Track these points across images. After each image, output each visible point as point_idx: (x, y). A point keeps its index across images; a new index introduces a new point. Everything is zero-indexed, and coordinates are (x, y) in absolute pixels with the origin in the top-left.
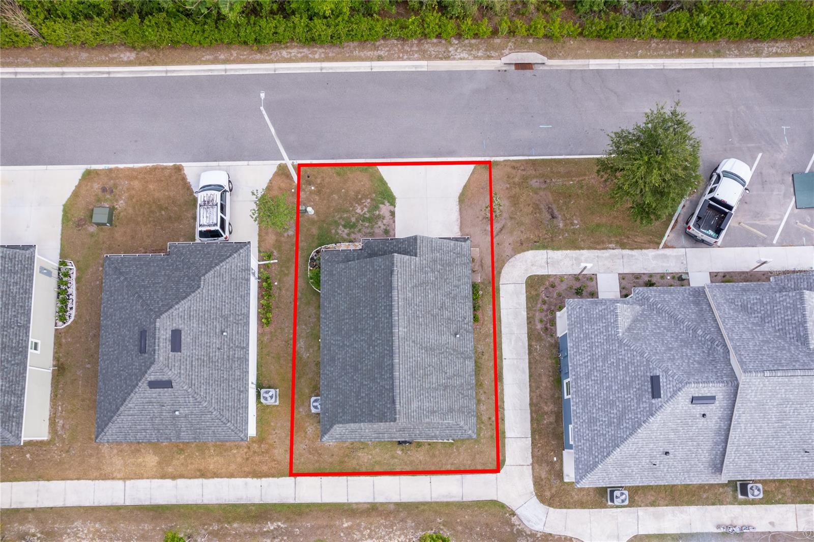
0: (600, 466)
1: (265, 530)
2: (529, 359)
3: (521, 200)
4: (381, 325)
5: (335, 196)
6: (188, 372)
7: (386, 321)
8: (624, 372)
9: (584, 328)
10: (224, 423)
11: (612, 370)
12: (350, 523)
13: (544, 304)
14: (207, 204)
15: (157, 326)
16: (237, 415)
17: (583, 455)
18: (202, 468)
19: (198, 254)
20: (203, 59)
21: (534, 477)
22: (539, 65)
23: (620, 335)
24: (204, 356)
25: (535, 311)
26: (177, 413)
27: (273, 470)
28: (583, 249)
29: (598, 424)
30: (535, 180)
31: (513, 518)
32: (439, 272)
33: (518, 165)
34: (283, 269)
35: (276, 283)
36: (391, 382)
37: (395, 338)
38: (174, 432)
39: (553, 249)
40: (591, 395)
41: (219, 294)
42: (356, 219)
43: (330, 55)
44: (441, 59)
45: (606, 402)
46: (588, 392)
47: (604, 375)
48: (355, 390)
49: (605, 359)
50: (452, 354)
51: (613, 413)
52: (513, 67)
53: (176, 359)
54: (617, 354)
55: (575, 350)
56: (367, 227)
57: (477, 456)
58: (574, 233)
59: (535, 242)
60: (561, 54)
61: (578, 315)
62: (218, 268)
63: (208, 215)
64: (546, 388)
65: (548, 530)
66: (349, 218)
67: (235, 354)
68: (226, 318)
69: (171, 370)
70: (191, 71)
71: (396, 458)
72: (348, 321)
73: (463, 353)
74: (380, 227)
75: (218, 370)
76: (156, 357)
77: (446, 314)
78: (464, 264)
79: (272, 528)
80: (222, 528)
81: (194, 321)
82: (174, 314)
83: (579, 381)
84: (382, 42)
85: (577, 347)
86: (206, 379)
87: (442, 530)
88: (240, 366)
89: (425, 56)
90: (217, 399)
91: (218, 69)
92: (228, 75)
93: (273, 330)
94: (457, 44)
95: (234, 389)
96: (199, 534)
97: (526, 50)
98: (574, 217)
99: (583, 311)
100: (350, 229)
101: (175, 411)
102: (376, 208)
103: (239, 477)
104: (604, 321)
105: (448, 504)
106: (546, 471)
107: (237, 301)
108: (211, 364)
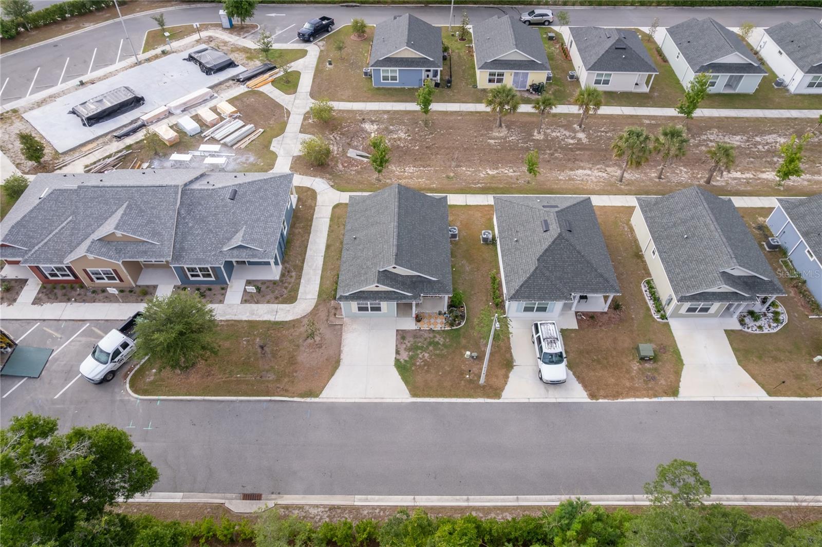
3: (286, 361)
5: (447, 369)
13: (287, 286)
22: (236, 498)
25: (294, 283)
28: (246, 321)
30: (270, 378)
32: (363, 269)
33: (282, 393)
39: (270, 321)
42: (429, 349)
44: (339, 507)
50: (360, 228)
52: (264, 496)
56: (419, 342)
58: (249, 334)
74: (409, 342)
77: (360, 247)
89: (356, 511)
98: (245, 347)
100: (433, 341)
102: (411, 358)
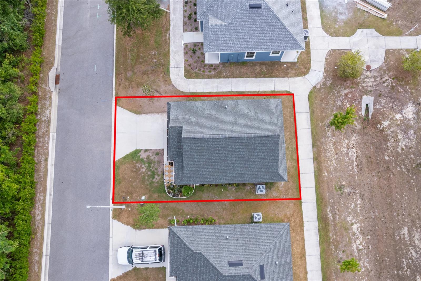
0: (295, 37)
1: (332, 219)
2: (231, 78)
3: (140, 81)
4: (224, 145)
5: (134, 184)
6: (254, 256)
7: (222, 142)
8: (246, 22)
9: (221, 43)
10: (281, 235)
11: (245, 29)
12: (325, 172)
13: (200, 70)
14: (141, 257)
15: (228, 275)
16: (275, 229)
17: (289, 46)
18: (299, 256)
19: (177, 257)
21: (295, 77)
22: (57, 71)
23: (226, 24)
24: (242, 248)
25: (204, 75)
26: (277, 263)
27: (298, 215)
28: (169, 50)
29: (273, 37)
30: (128, 74)
31: (317, 87)
32: (190, 116)
33: (118, 83)
34: (179, 213)
35: (189, 217)
36: (257, 138)
37: (232, 136)
38: (287, 266)
39: (169, 65)
40: (257, 41)
41: (204, 242)
42: (149, 171)
45: (261, 33)
46: (255, 42)
47: (247, 33)
48: (260, 161)
49: (239, 32)
50: (237, 110)
51: (268, 29)
52: (57, 86)
53: (246, 263)
54: (237, 26)
55: (232, 48)
56: (154, 165)
57: (285, 105)
58: (160, 54)
59: (165, 74)
61: (213, 46)
62: (187, 243)
63: (149, 256)
64: (247, 69)
65: (323, 70)
66: (148, 176)
67: (239, 232)
68: (218, 238)
69: (254, 265)
71: (288, 147)
72: (219, 166)
73: (235, 105)
74: (154, 158)
75: (250, 240)
76: (247, 274)
77: (214, 112)
78: (183, 105)
79: (331, 215)
80: (333, 243)
81: (222, 254)
82: (219, 266)
83: (249, 47)
85: (231, 47)
86: (256, 246)
87: (325, 123)
88: (246, 229)
89: (47, 134)
90: (267, 240)
93: (217, 218)
95: (260, 231)
98: (150, 54)
99: (211, 43)
100: (155, 174)
101: (276, 264)
102: (142, 160)
103: (304, 234)
104: (218, 32)
105: (312, 120)
106: (292, 70)
107: (207, 232)
108: (247, 244)
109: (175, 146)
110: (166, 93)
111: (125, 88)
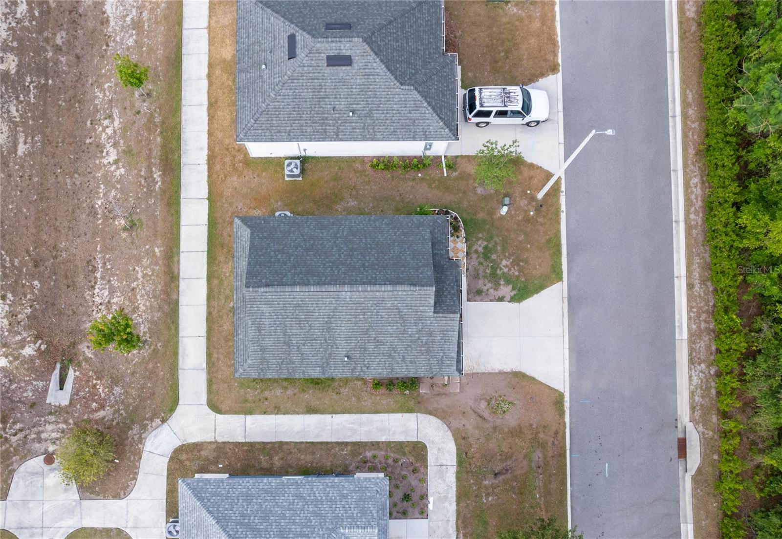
0: (198, 504)
1: (154, 169)
2: (332, 443)
3: (517, 441)
4: (354, 274)
5: (522, 237)
6: (305, 75)
7: (358, 278)
8: (299, 533)
9: (353, 494)
10: (253, 116)
11: (303, 521)
12: (158, 254)
13: (394, 460)
14: (507, 97)
15: (354, 39)
16: (263, 130)
17: (212, 487)
18: (219, 104)
19: (442, 84)
20: (688, 91)
21: (202, 443)
22: (684, 466)
23: (342, 531)
24: (325, 92)
25: (386, 450)
26: (264, 66)
27: (216, 176)
28: (458, 505)
29: (244, 504)
30: (541, 456)
31: (159, 420)
32: (419, 339)
33: (559, 438)
34: (437, 182)
35: (420, 175)
36: (289, 283)
37: (337, 288)
38: (246, 66)
39: (458, 472)
40: (278, 498)
41: (395, 106)
42: (494, 260)
43: (694, 231)
44: (690, 355)
45: (268, 512)
46: (281, 495)
47: (298, 512)
48: (285, 248)
49: (315, 514)
50: (326, 352)
51: (254, 519)
52: (681, 436)
53: (319, 62)
54: (319, 527)
55: (330, 484)
56: (485, 271)
57: (226, 385)
58: (476, 496)
59: (466, 453)
60: (699, 491)
61: (369, 489)
62: (425, 104)
63: (492, 97)
64: (299, 459)
65: (145, 455)
66: (496, 252)
67: (330, 126)
68: (369, 115)
69: (307, 56)
70: (673, 79)
71: (226, 301)
72: (364, 242)
73: (328, 364)
74: (485, 285)
75: (311, 107)
76: (320, 40)
77: (371, 347)
78: (431, 369)
79: (155, 176)
80: (157, 126)
81: (363, 80)
82: (369, 57)
83: (294, 487)
84: (711, 289)
85: (332, 487)
86: (300, 95)
87: (150, 348)
88: (317, 132)
89: (693, 337)
90: (279, 108)
91: (675, 107)
92: (668, 119)
93: (367, 173)
94: (709, 373)
95: (292, 126)
96: (151, 104)
97: (703, 451)
98: (496, 497)
99: (373, 494)
100: (483, 253)
101: (266, 65)
102: (508, 282)
103: (208, 142)
104: (359, 515)
105: (176, 354)
106: (208, 456)
107: (389, 127)
108: (316, 100)
109: (448, 283)
110: (464, 413)
111: (545, 427)
